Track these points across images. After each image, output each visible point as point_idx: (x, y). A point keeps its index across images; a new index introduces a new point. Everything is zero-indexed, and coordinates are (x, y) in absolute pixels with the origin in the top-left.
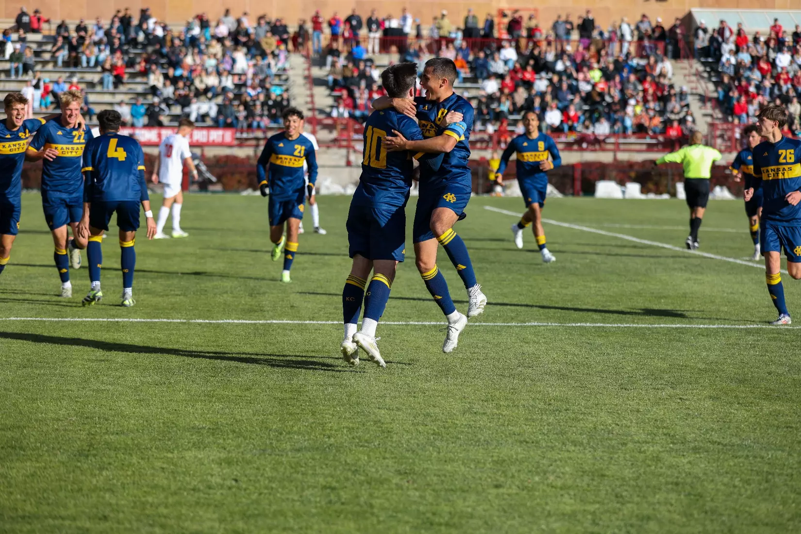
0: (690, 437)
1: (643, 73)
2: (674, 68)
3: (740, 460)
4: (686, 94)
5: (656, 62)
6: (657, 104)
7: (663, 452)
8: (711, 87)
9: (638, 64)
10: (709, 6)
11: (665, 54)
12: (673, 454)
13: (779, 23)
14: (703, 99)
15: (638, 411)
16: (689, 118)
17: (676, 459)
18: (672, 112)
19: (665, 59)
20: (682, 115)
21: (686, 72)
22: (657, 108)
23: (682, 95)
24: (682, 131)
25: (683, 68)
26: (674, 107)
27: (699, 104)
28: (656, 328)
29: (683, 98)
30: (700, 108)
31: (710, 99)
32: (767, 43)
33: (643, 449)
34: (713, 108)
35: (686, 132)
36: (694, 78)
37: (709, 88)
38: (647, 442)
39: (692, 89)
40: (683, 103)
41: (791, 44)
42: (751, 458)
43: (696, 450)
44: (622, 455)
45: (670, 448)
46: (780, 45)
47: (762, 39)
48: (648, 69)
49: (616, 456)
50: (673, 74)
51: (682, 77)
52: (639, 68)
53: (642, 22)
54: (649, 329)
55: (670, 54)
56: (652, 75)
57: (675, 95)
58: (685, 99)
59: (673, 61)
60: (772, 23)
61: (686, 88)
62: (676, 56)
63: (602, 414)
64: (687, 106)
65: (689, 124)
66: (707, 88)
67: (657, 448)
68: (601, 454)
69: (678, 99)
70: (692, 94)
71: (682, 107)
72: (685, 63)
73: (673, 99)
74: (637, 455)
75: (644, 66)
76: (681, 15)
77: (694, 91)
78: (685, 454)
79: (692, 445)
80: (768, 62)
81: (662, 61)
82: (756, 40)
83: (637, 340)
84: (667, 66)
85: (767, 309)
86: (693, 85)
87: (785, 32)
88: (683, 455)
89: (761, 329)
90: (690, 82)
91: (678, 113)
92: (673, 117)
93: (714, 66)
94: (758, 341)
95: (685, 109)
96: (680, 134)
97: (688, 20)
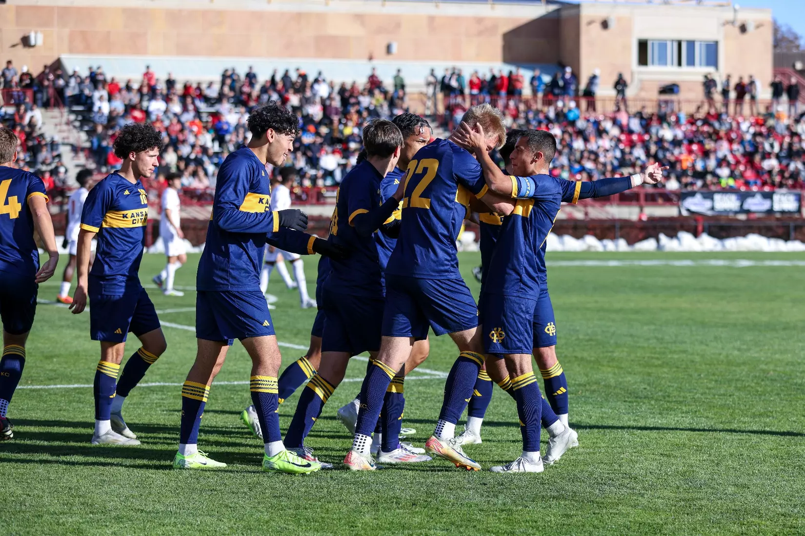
0: (110, 505)
1: (12, 122)
2: (43, 117)
3: (168, 528)
4: (57, 145)
5: (26, 111)
6: (28, 154)
7: (83, 523)
8: (83, 136)
9: (6, 113)
10: (79, 52)
11: (35, 101)
12: (95, 524)
13: (152, 70)
14: (75, 149)
15: (49, 479)
16: (62, 170)
17: (100, 531)
18: (43, 163)
19: (35, 107)
20: (53, 166)
21: (57, 121)
22: (28, 159)
23: (53, 145)
24: (54, 182)
25: (53, 118)
26: (46, 159)
27: (72, 154)
28: (52, 389)
29: (55, 147)
30: (73, 158)
31: (83, 149)
32: (140, 90)
33: (61, 521)
34: (87, 158)
35: (59, 184)
36: (65, 127)
37: (82, 138)
38: (64, 513)
39: (64, 138)
40: (55, 153)
41: (165, 92)
42: (179, 526)
43: (118, 519)
44: (39, 529)
45: (90, 518)
46: (153, 93)
47: (136, 86)
48: (17, 117)
49: (33, 530)
50: (43, 123)
51: (52, 127)
52: (7, 117)
53: (7, 68)
54: (45, 390)
55: (39, 102)
56: (20, 125)
57: (46, 145)
58: (57, 149)
59: (43, 110)
60: (144, 70)
61: (58, 138)
62: (46, 105)
63: (10, 484)
64: (59, 156)
65: (62, 176)
66: (79, 137)
67: (76, 518)
68: (16, 528)
69: (49, 148)
70: (64, 144)
71: (54, 158)
72: (56, 112)
73: (44, 150)
74: (56, 527)
75: (13, 115)
76: (49, 62)
77: (66, 141)
78: (108, 524)
79: (114, 514)
80: (141, 110)
81: (32, 109)
82: (128, 88)
83: (34, 402)
84: (38, 115)
85: (167, 366)
86: (65, 135)
87: (157, 80)
88: (106, 526)
89: (163, 387)
90: (61, 131)
91: (49, 164)
92: (44, 168)
93: (86, 114)
94: (162, 399)
95: (57, 160)
96: (52, 185)
97: (57, 67)
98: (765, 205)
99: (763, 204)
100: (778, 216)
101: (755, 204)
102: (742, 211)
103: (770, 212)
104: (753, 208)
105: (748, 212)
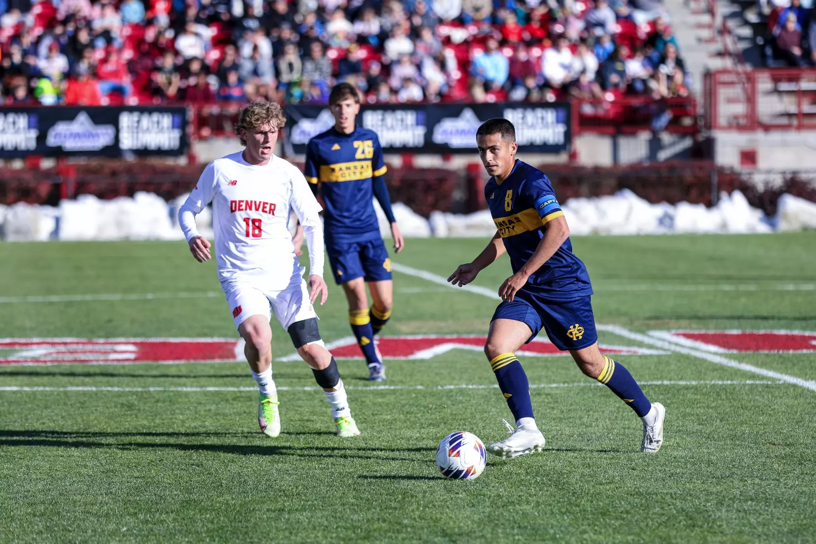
98: (102, 137)
99: (98, 135)
100: (130, 158)
101: (77, 136)
102: (42, 149)
103: (113, 150)
104: (70, 145)
105: (58, 153)
